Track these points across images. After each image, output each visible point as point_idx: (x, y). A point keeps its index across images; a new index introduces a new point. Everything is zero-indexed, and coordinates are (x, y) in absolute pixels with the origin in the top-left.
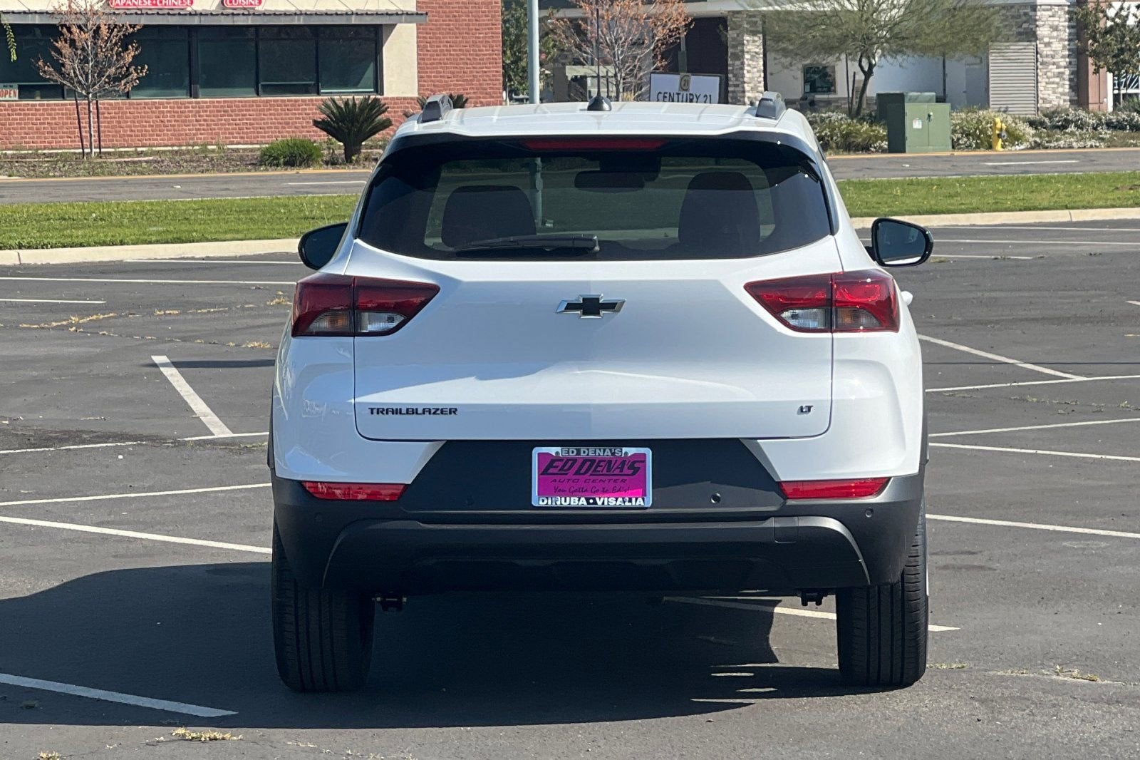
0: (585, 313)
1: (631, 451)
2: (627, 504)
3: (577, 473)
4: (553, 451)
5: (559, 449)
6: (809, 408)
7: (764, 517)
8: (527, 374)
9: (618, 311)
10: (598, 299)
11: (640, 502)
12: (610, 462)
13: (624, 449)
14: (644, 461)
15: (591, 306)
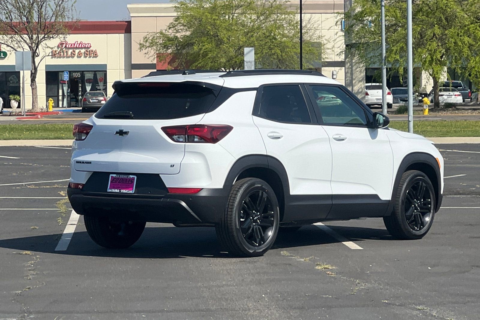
0: (120, 135)
1: (131, 176)
2: (128, 192)
3: (119, 182)
4: (114, 175)
5: (115, 175)
6: (173, 165)
7: (161, 198)
8: (108, 153)
9: (128, 134)
10: (122, 131)
11: (131, 192)
12: (126, 179)
13: (130, 176)
14: (134, 180)
15: (121, 133)
